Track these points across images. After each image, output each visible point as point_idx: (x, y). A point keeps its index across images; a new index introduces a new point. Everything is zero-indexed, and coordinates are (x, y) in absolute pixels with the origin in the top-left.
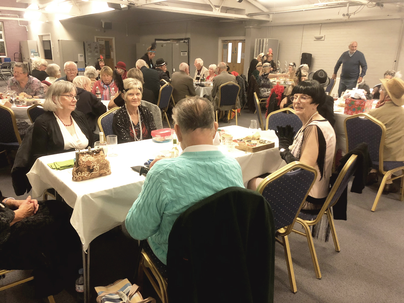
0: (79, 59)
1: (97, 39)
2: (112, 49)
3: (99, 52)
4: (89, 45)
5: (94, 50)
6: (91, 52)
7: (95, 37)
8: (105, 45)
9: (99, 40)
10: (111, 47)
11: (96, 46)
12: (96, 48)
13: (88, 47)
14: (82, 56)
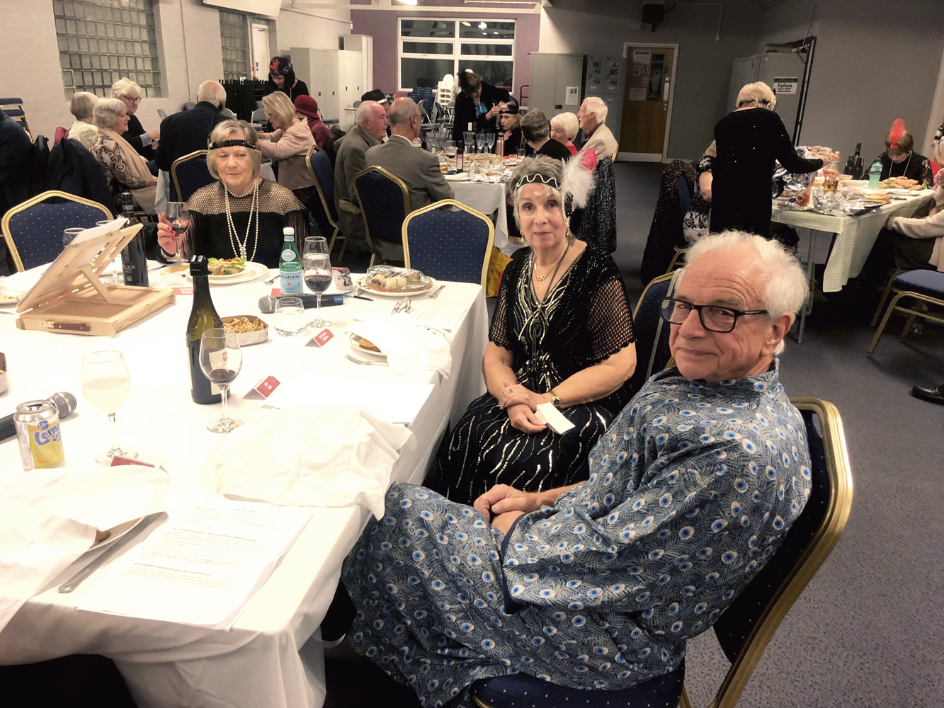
0: (566, 100)
1: (630, 49)
2: (668, 77)
3: (620, 82)
4: (596, 64)
5: (607, 79)
6: (597, 82)
7: (625, 46)
8: (650, 66)
9: (636, 53)
11: (614, 68)
12: (612, 72)
13: (594, 69)
14: (576, 92)
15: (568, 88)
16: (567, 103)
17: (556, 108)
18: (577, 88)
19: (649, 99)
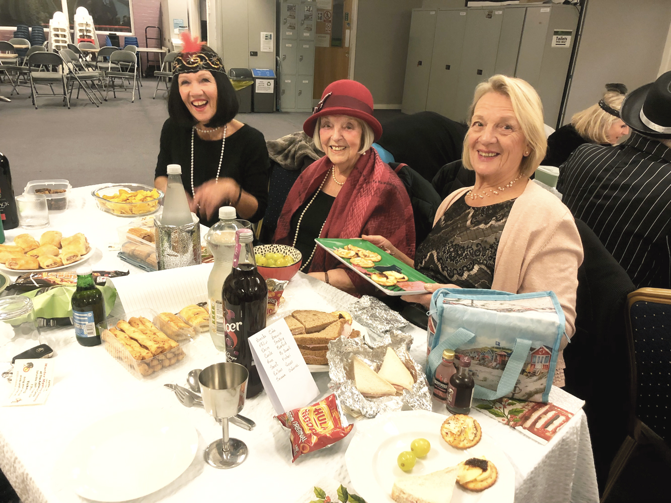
0: (262, 46)
2: (349, 24)
3: (314, 28)
4: (290, 8)
5: (302, 24)
6: (292, 27)
8: (331, 12)
10: (347, 16)
11: (308, 13)
12: (307, 17)
13: (289, 13)
14: (271, 39)
15: (263, 34)
16: (262, 50)
17: (251, 55)
18: (272, 34)
19: (332, 45)
